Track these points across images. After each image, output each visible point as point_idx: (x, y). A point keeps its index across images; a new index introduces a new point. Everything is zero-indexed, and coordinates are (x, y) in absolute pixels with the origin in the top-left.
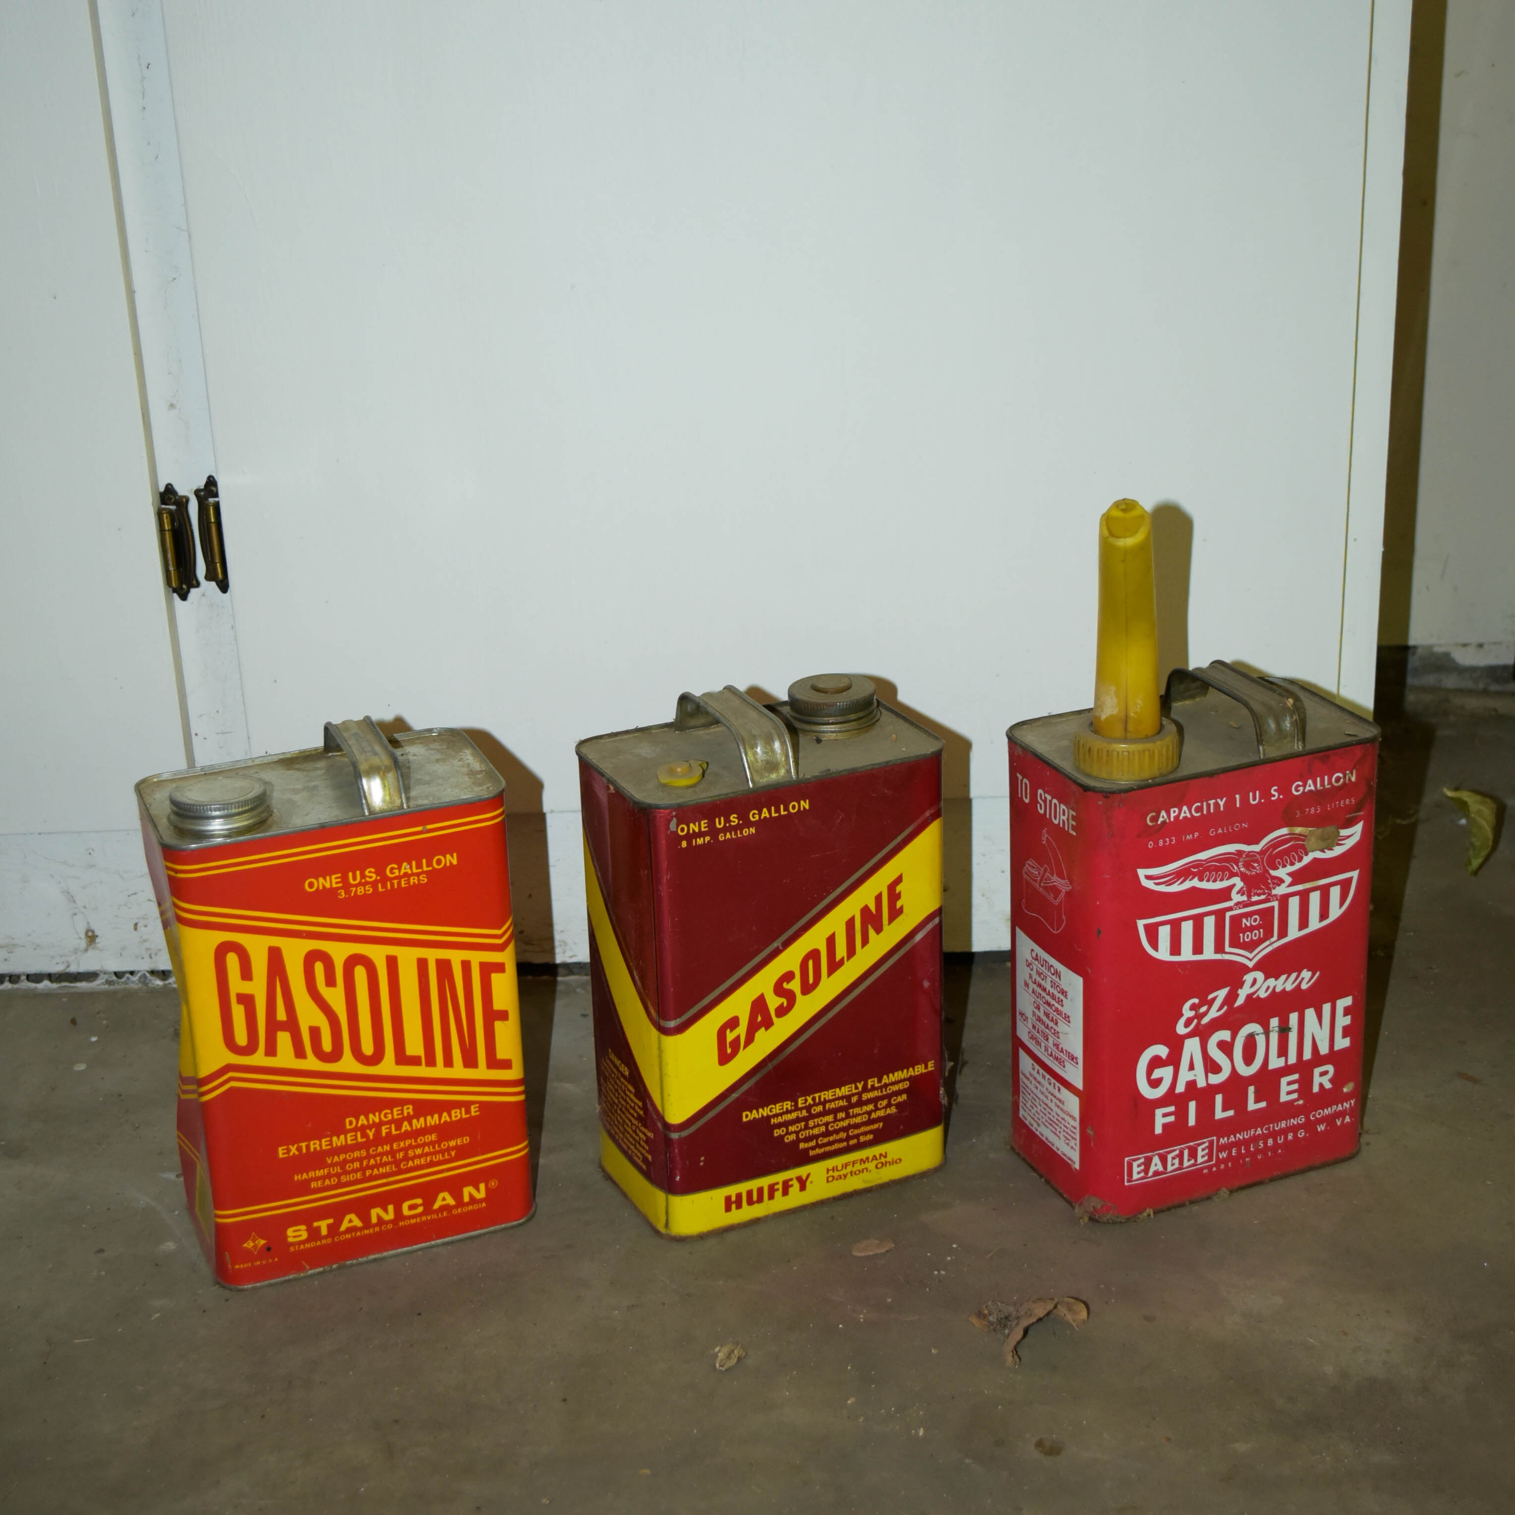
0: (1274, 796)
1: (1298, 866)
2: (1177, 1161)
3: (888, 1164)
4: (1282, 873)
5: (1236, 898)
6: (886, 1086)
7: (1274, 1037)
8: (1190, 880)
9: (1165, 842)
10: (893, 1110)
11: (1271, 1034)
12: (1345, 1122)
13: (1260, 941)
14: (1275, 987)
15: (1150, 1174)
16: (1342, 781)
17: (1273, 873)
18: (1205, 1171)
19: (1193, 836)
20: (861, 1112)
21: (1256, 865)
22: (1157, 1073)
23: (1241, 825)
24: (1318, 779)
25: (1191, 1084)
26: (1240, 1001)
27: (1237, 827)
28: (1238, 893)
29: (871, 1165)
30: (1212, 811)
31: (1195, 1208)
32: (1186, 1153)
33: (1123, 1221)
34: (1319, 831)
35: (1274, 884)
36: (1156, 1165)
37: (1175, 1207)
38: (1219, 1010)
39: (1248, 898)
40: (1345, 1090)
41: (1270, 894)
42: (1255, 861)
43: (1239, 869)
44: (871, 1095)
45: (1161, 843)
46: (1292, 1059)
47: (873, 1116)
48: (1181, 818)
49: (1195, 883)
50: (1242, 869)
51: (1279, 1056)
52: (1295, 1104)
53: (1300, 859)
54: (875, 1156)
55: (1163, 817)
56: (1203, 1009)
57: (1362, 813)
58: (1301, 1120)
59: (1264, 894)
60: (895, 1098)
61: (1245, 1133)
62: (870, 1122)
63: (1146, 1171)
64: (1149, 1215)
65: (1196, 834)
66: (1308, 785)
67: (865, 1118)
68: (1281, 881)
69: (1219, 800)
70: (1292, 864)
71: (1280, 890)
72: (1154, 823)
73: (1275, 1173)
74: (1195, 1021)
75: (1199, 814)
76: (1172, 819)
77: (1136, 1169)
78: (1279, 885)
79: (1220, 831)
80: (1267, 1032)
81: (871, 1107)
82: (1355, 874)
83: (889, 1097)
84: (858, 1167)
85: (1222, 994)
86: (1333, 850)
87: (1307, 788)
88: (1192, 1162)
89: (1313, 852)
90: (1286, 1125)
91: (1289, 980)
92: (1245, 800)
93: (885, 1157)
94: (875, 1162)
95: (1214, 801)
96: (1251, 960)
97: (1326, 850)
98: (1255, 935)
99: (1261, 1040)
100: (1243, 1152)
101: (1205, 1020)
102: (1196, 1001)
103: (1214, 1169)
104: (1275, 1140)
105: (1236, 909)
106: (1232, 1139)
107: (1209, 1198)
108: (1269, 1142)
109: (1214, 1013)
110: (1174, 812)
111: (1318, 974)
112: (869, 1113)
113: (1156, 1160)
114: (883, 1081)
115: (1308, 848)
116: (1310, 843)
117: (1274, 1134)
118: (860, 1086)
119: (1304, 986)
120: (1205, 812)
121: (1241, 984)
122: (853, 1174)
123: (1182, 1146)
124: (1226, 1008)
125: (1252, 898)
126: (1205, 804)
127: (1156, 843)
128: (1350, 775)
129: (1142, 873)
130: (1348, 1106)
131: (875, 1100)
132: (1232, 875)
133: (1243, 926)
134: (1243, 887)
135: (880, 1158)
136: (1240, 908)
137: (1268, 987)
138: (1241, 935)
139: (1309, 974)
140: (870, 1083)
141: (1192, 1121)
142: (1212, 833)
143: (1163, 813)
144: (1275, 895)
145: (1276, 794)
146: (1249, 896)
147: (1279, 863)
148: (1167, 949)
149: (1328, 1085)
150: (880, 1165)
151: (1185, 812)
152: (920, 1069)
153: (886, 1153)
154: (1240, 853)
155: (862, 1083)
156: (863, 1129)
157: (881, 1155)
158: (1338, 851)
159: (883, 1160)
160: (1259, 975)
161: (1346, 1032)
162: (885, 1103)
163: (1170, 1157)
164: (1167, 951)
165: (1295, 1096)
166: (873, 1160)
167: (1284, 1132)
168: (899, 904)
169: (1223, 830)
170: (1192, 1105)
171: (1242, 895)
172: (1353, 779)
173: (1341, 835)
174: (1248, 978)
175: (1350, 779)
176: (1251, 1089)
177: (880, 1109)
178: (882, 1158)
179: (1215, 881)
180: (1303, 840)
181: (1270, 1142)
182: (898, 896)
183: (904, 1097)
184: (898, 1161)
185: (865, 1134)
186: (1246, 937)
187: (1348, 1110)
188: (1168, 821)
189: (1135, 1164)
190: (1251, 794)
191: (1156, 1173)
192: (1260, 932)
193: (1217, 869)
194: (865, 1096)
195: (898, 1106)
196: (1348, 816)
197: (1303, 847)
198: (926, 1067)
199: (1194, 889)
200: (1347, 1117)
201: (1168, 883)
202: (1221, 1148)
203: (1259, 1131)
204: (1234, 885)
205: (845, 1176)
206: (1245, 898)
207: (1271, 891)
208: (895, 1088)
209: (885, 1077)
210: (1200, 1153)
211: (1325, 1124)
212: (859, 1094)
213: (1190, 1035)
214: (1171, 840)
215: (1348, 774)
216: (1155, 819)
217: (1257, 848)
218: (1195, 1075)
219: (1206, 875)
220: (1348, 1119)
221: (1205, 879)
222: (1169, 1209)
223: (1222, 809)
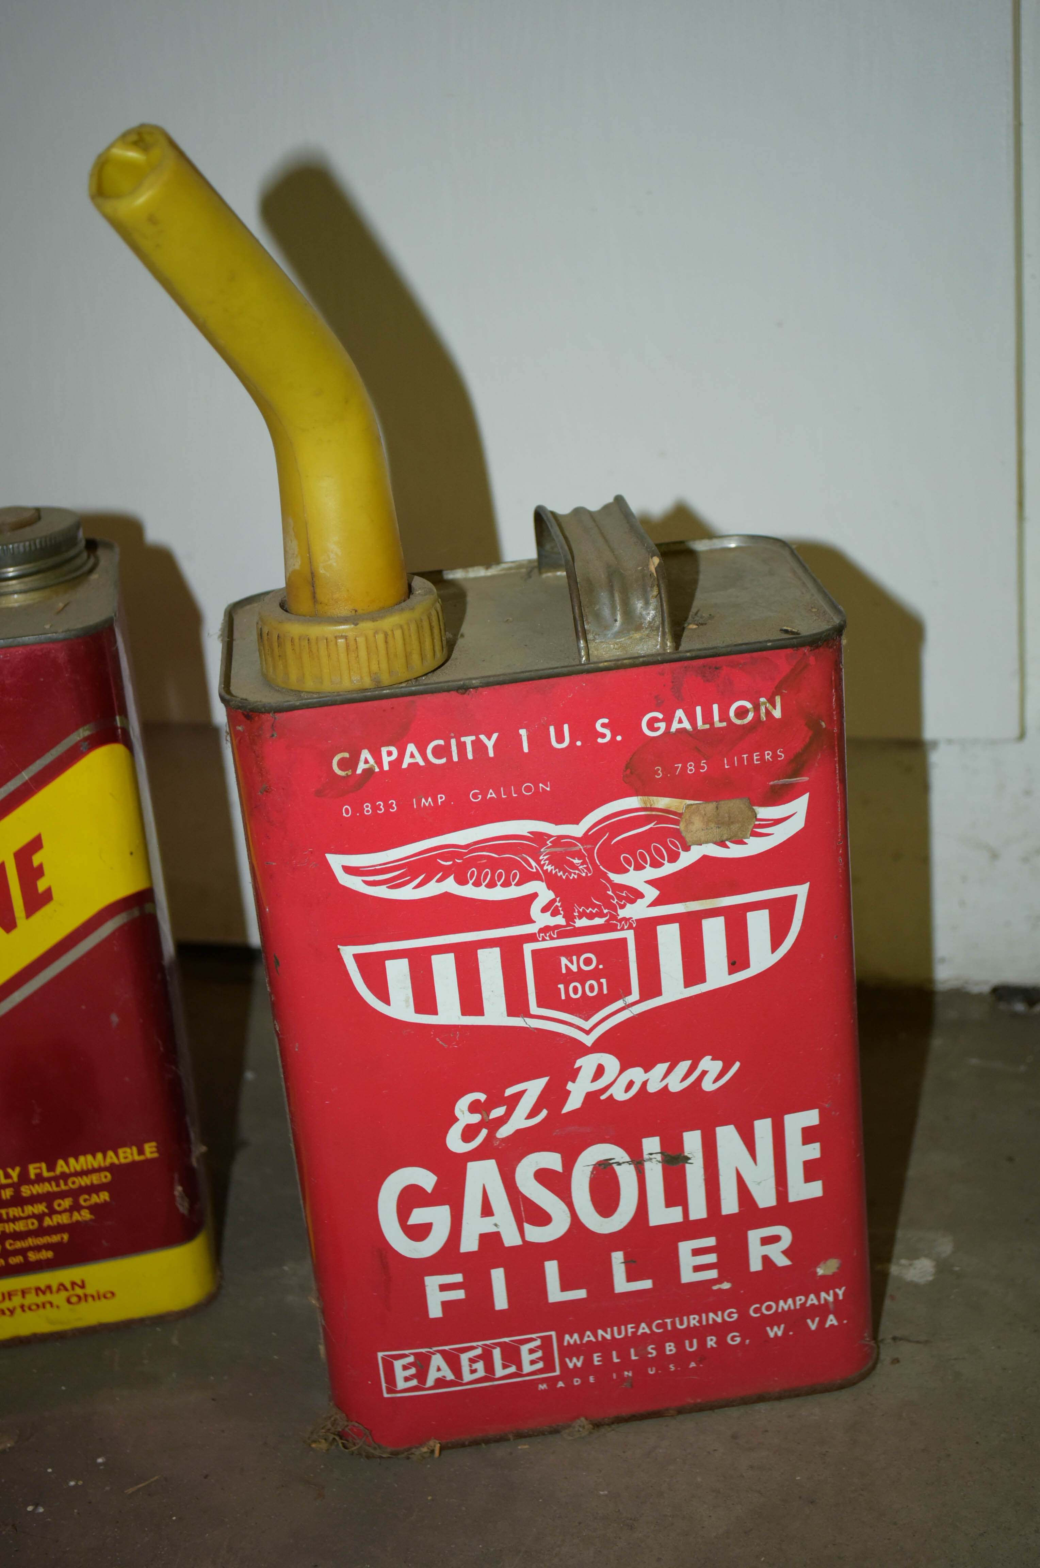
0: (603, 736)
1: (668, 869)
2: (480, 1366)
3: (90, 1299)
4: (633, 878)
5: (541, 919)
6: (65, 1176)
7: (654, 1172)
8: (438, 881)
9: (375, 808)
10: (86, 1215)
11: (647, 1166)
12: (827, 1325)
13: (601, 1002)
14: (645, 1084)
15: (430, 1382)
16: (751, 716)
17: (616, 878)
18: (543, 1387)
19: (435, 800)
20: (22, 1215)
21: (576, 861)
22: (418, 1216)
23: (537, 787)
24: (699, 709)
25: (490, 1240)
26: (574, 1103)
27: (528, 789)
28: (544, 910)
29: (59, 1298)
30: (470, 756)
31: (523, 1446)
32: (497, 1353)
33: (384, 1456)
34: (710, 807)
35: (620, 898)
36: (439, 1369)
37: (487, 1442)
38: (532, 1114)
39: (566, 921)
40: (820, 1271)
41: (614, 917)
42: (578, 854)
43: (542, 866)
44: (38, 1189)
45: (367, 808)
46: (698, 1210)
47: (47, 1222)
48: (405, 765)
49: (450, 886)
50: (549, 868)
51: (669, 1203)
52: (715, 1288)
53: (674, 857)
54: (62, 1285)
55: (366, 762)
56: (498, 1112)
57: (806, 779)
58: (731, 1315)
59: (600, 915)
60: (87, 1197)
61: (615, 1329)
62: (42, 1231)
63: (422, 1375)
64: (432, 1452)
65: (441, 798)
66: (676, 720)
67: (33, 1224)
68: (635, 895)
69: (483, 737)
70: (656, 864)
71: (636, 911)
72: (349, 772)
73: (690, 1400)
74: (484, 1132)
75: (443, 761)
76: (386, 767)
77: (400, 1374)
78: (632, 902)
79: (491, 794)
80: (638, 1160)
81: (41, 1208)
82: (801, 891)
83: (75, 1194)
84: (31, 1298)
85: (534, 1088)
86: (746, 844)
87: (675, 726)
88: (513, 1369)
89: (701, 845)
90: (700, 1321)
91: (672, 1074)
92: (539, 739)
93: (83, 1286)
94: (64, 1295)
95: (473, 738)
96: (588, 1032)
97: (728, 843)
98: (592, 988)
99: (626, 1175)
100: (616, 1360)
101: (504, 1132)
102: (482, 1097)
103: (561, 1384)
104: (680, 1346)
105: (544, 940)
106: (589, 1336)
107: (556, 1431)
108: (668, 1348)
109: (519, 1121)
110: (390, 753)
111: (737, 1065)
112: (40, 1217)
113: (437, 1360)
114: (59, 1170)
115: (688, 838)
116: (692, 827)
117: (678, 1336)
118: (15, 1174)
119: (708, 1085)
120: (455, 758)
121: (574, 1075)
122: (26, 1309)
123: (488, 1342)
124: (544, 1113)
125: (577, 920)
126: (453, 742)
127: (357, 808)
128: (768, 705)
129: (336, 861)
130: (831, 1299)
131: (48, 1198)
132: (527, 877)
133: (564, 971)
134: (553, 902)
135: (73, 1289)
136: (552, 938)
137: (631, 1084)
138: (561, 986)
139: (718, 1065)
140: (33, 1170)
141: (501, 1301)
142: (475, 796)
143: (365, 754)
144: (624, 919)
145: (608, 732)
146: (569, 918)
147: (629, 863)
148: (407, 1001)
149: (782, 1261)
150: (74, 1299)
151: (412, 755)
152: (128, 1155)
153: (83, 1282)
154: (539, 838)
155: (18, 1169)
156: (31, 1242)
157: (73, 1284)
158: (754, 846)
159: (79, 1291)
160: (611, 1063)
161: (811, 1171)
162: (67, 1203)
163: (464, 1358)
164: (407, 1007)
165: (713, 1274)
166: (59, 1290)
167: (700, 1332)
168: (42, 886)
169: (498, 793)
170: (498, 1276)
171: (554, 914)
172: (777, 713)
173: (759, 817)
174: (587, 1064)
175: (768, 713)
176: (617, 1257)
177: (60, 1213)
178: (76, 1288)
179: (491, 885)
180: (677, 822)
181: (670, 1348)
182: (39, 872)
183: (105, 1196)
184: (109, 1295)
185: (38, 1248)
186: (574, 991)
187: (831, 1307)
188: (377, 770)
189: (398, 1365)
190: (552, 729)
191: (441, 1382)
192: (600, 985)
193: (494, 864)
194: (26, 1191)
195: (93, 1209)
196: (771, 783)
197: (677, 834)
198: (141, 1152)
199: (446, 895)
200: (831, 1317)
201: (393, 884)
202: (568, 1352)
203: (644, 1328)
204: (534, 896)
205: (12, 1312)
206: (560, 920)
207: (616, 911)
208: (85, 1181)
209: (61, 1162)
210: (526, 1357)
211: (782, 1326)
212: (16, 1187)
213: (477, 1155)
214: (388, 806)
215: (764, 703)
216: (350, 764)
217: (577, 830)
218: (496, 1225)
219: (473, 872)
220: (832, 1320)
221: (471, 882)
222: (476, 1443)
223: (491, 754)
